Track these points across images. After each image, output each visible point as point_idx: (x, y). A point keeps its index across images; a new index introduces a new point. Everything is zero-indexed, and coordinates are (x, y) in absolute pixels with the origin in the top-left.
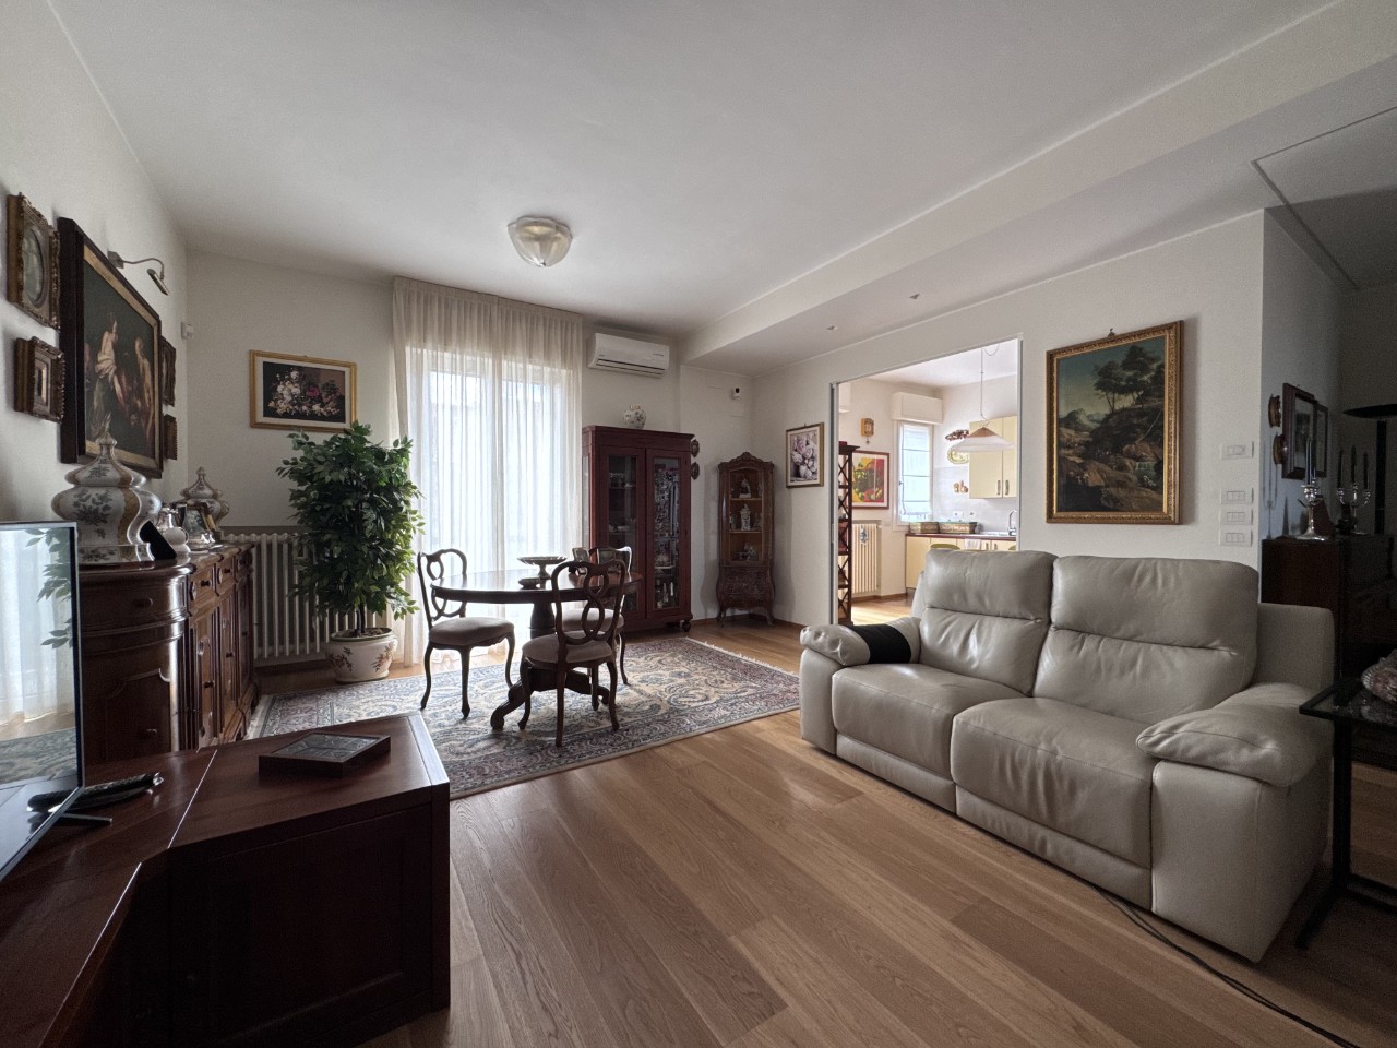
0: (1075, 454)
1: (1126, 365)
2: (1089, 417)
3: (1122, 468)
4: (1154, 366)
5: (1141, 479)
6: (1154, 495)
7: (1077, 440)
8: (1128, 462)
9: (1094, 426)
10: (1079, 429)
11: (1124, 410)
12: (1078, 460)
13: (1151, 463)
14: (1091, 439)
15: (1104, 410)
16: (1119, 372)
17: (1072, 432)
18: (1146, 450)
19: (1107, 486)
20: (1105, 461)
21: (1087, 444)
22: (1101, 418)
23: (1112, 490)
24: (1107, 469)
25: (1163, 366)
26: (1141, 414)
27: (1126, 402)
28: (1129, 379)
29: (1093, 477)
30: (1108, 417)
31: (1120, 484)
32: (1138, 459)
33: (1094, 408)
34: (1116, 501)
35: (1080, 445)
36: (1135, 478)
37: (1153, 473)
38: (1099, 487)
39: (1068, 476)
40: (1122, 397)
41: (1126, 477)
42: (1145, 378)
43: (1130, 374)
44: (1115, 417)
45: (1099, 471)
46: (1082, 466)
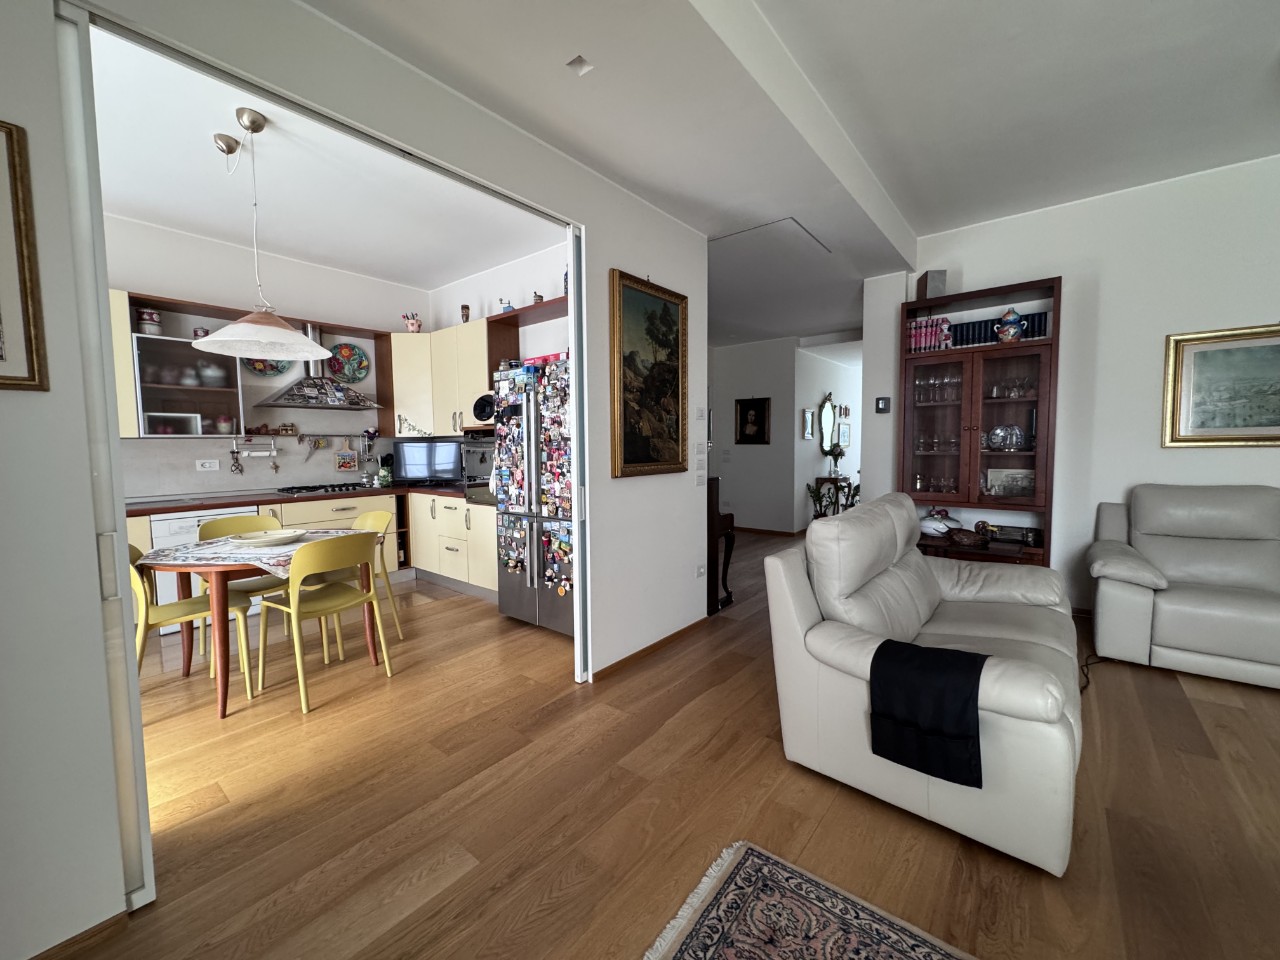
0: (634, 400)
1: (662, 319)
2: (642, 361)
3: (661, 420)
4: (675, 328)
5: (669, 431)
7: (636, 384)
8: (663, 414)
9: (646, 372)
10: (637, 373)
11: (661, 363)
12: (637, 408)
13: (674, 417)
14: (642, 386)
15: (651, 359)
16: (658, 322)
17: (632, 375)
18: (671, 404)
19: (653, 437)
20: (652, 411)
21: (641, 390)
22: (650, 366)
23: (656, 440)
24: (653, 419)
25: (678, 331)
26: (669, 371)
27: (662, 355)
28: (663, 335)
29: (645, 427)
30: (653, 366)
31: (660, 436)
32: (668, 412)
33: (646, 355)
34: (658, 451)
35: (637, 391)
36: (666, 431)
37: (675, 426)
38: (647, 438)
39: (631, 423)
40: (660, 349)
41: (662, 429)
42: (671, 337)
43: (664, 329)
44: (657, 368)
45: (649, 420)
46: (638, 413)
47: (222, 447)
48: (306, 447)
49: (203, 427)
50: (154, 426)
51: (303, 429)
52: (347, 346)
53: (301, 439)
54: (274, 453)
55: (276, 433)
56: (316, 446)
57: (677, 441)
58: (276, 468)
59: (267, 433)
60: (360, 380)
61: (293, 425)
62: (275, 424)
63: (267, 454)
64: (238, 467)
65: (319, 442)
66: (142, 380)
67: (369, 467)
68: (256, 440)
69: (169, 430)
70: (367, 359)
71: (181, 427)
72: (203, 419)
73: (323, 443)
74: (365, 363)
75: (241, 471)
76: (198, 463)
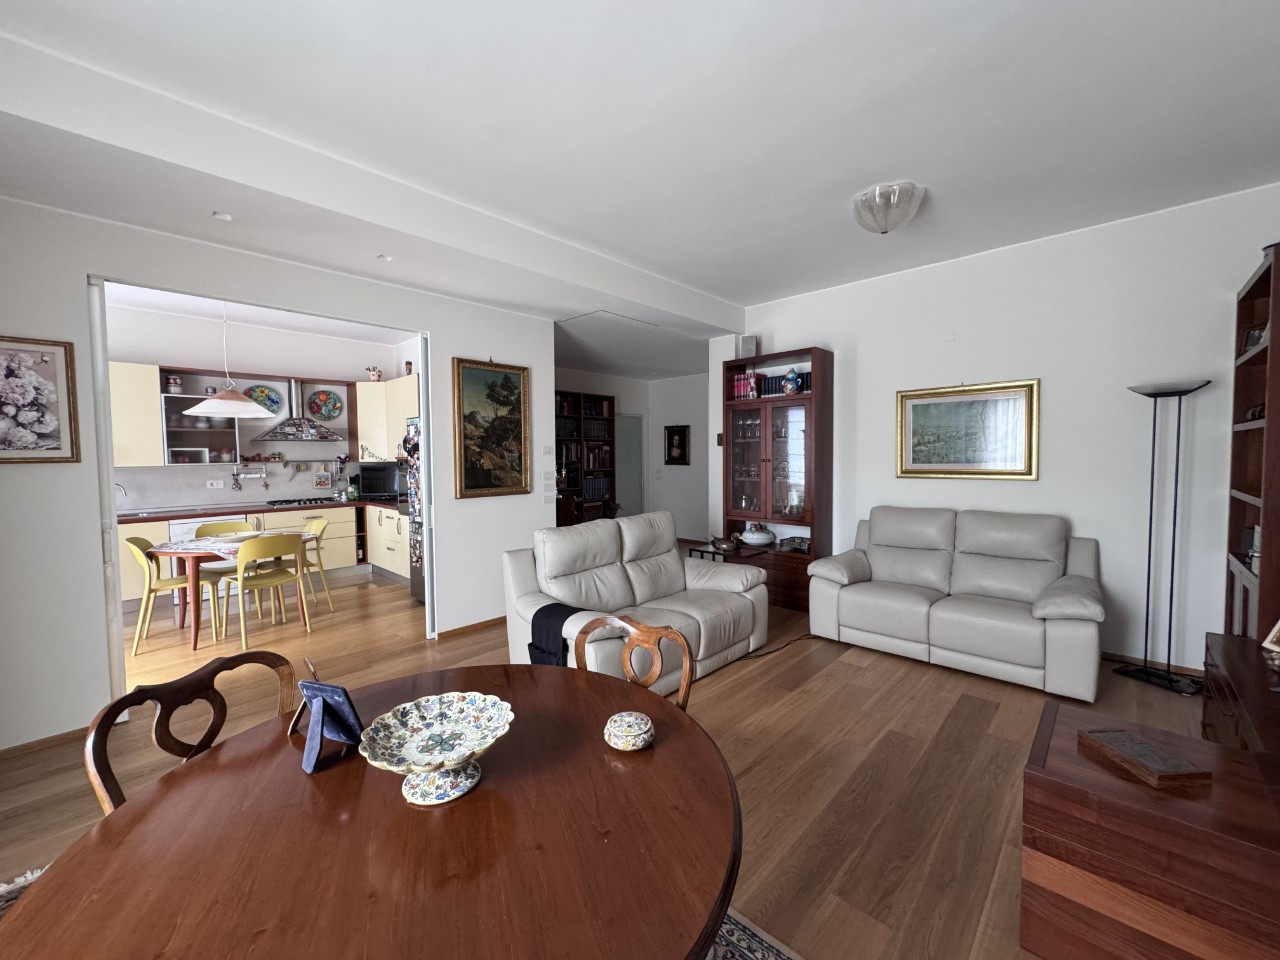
0: (475, 445)
1: (503, 386)
2: (483, 417)
3: (502, 457)
4: (516, 392)
5: (512, 465)
6: (518, 475)
7: (476, 434)
8: (505, 453)
9: (486, 425)
10: (477, 425)
11: (502, 417)
12: (478, 450)
13: (516, 455)
14: (484, 435)
15: (492, 415)
16: (498, 389)
17: (473, 428)
18: (513, 445)
19: (495, 469)
20: (493, 452)
21: (482, 438)
22: (491, 420)
23: (497, 472)
24: (495, 457)
25: (520, 393)
26: (511, 422)
27: (503, 411)
28: (504, 397)
29: (486, 463)
30: (494, 420)
31: (502, 468)
32: (511, 451)
33: (487, 413)
34: (500, 479)
35: (478, 438)
36: (509, 464)
37: (518, 461)
38: (489, 471)
39: (471, 461)
40: (502, 407)
41: (504, 463)
42: (513, 398)
43: (505, 393)
44: (498, 421)
45: (490, 458)
46: (479, 454)
47: (225, 471)
48: (290, 470)
49: (210, 457)
50: (176, 457)
51: (288, 457)
52: (323, 392)
53: (286, 464)
54: (264, 475)
55: (267, 460)
56: (298, 469)
57: (520, 472)
58: (267, 486)
59: (260, 460)
60: (334, 418)
61: (280, 454)
62: (266, 454)
63: (258, 476)
64: (238, 486)
65: (300, 466)
66: (167, 426)
67: (341, 485)
68: (252, 465)
69: (187, 460)
70: (340, 401)
71: (196, 458)
72: (210, 452)
73: (303, 467)
74: (338, 405)
75: (240, 488)
76: (209, 483)
